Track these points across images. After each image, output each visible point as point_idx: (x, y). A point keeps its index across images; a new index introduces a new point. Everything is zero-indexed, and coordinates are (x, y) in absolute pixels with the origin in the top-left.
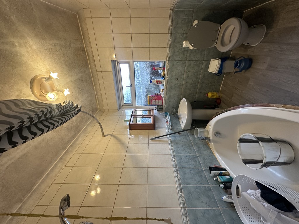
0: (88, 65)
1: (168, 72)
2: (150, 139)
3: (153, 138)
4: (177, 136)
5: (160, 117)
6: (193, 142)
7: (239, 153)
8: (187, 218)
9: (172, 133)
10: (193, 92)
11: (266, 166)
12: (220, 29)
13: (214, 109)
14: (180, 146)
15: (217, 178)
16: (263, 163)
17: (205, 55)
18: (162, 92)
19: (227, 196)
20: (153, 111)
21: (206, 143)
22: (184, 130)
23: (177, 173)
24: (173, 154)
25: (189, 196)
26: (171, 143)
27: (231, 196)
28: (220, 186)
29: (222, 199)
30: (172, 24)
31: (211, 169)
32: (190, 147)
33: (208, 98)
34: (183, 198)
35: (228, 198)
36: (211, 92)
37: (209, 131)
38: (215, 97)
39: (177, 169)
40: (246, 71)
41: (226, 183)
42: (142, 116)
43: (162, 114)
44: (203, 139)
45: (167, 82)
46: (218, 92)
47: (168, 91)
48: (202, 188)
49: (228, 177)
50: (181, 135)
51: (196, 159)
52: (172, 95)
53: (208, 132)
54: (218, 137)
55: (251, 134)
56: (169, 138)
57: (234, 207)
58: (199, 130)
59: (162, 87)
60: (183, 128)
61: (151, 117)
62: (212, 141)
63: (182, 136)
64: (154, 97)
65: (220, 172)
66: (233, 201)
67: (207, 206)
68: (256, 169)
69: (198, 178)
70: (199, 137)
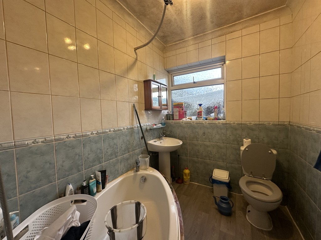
0: (220, 27)
1: (212, 123)
2: (134, 104)
3: (135, 108)
4: (139, 136)
5: (160, 117)
6: (133, 153)
7: (123, 202)
8: (42, 143)
9: (143, 129)
10: (189, 153)
11: (110, 232)
12: (266, 180)
13: (171, 177)
14: (128, 138)
15: (93, 179)
16: (113, 229)
17: (233, 165)
18: (188, 119)
19: (73, 190)
20: (167, 109)
21: (133, 168)
22: (146, 144)
23: (96, 134)
24: (118, 130)
25: (69, 147)
26: (130, 128)
27: (74, 193)
28: (84, 181)
29: (69, 184)
30: (270, 125)
31: (103, 173)
32: (127, 150)
33: (183, 170)
34: (67, 139)
35: (70, 191)
36: (190, 173)
37: (147, 171)
38: (185, 177)
39: (101, 133)
40: (216, 209)
41: (88, 188)
42: (160, 95)
43: (163, 119)
44: (137, 163)
45: (201, 123)
46: (190, 181)
47: (190, 125)
48: (81, 161)
49: (95, 190)
50: (141, 139)
51: (114, 156)
52: (186, 130)
53: (146, 169)
54: (140, 180)
55: (146, 216)
56: (136, 126)
57: (60, 197)
58: (148, 159)
59: (194, 118)
60: (148, 142)
61: (159, 106)
62: (136, 173)
63: (140, 141)
64: (183, 110)
65: (101, 181)
66: (67, 195)
67: (59, 166)
68: (105, 222)
69: (92, 156)
70: (140, 160)
